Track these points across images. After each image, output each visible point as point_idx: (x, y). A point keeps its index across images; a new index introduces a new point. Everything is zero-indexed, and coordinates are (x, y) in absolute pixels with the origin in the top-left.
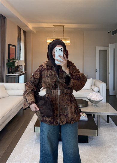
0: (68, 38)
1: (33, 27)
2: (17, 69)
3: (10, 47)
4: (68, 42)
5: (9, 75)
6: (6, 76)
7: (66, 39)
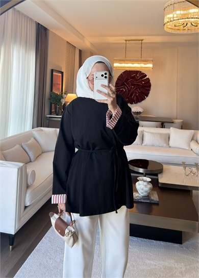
0: (149, 59)
3: (54, 73)
4: (151, 65)
5: (50, 117)
6: (47, 117)
7: (145, 61)
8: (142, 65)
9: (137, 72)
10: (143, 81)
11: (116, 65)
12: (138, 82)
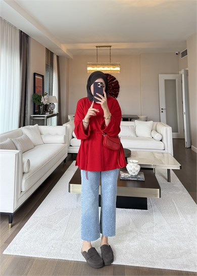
0: (117, 63)
1: (68, 50)
2: (46, 108)
3: (36, 77)
4: (118, 69)
5: (34, 117)
6: (31, 117)
7: (114, 65)
8: (112, 68)
9: (108, 75)
10: (113, 83)
11: (89, 68)
12: (110, 84)
